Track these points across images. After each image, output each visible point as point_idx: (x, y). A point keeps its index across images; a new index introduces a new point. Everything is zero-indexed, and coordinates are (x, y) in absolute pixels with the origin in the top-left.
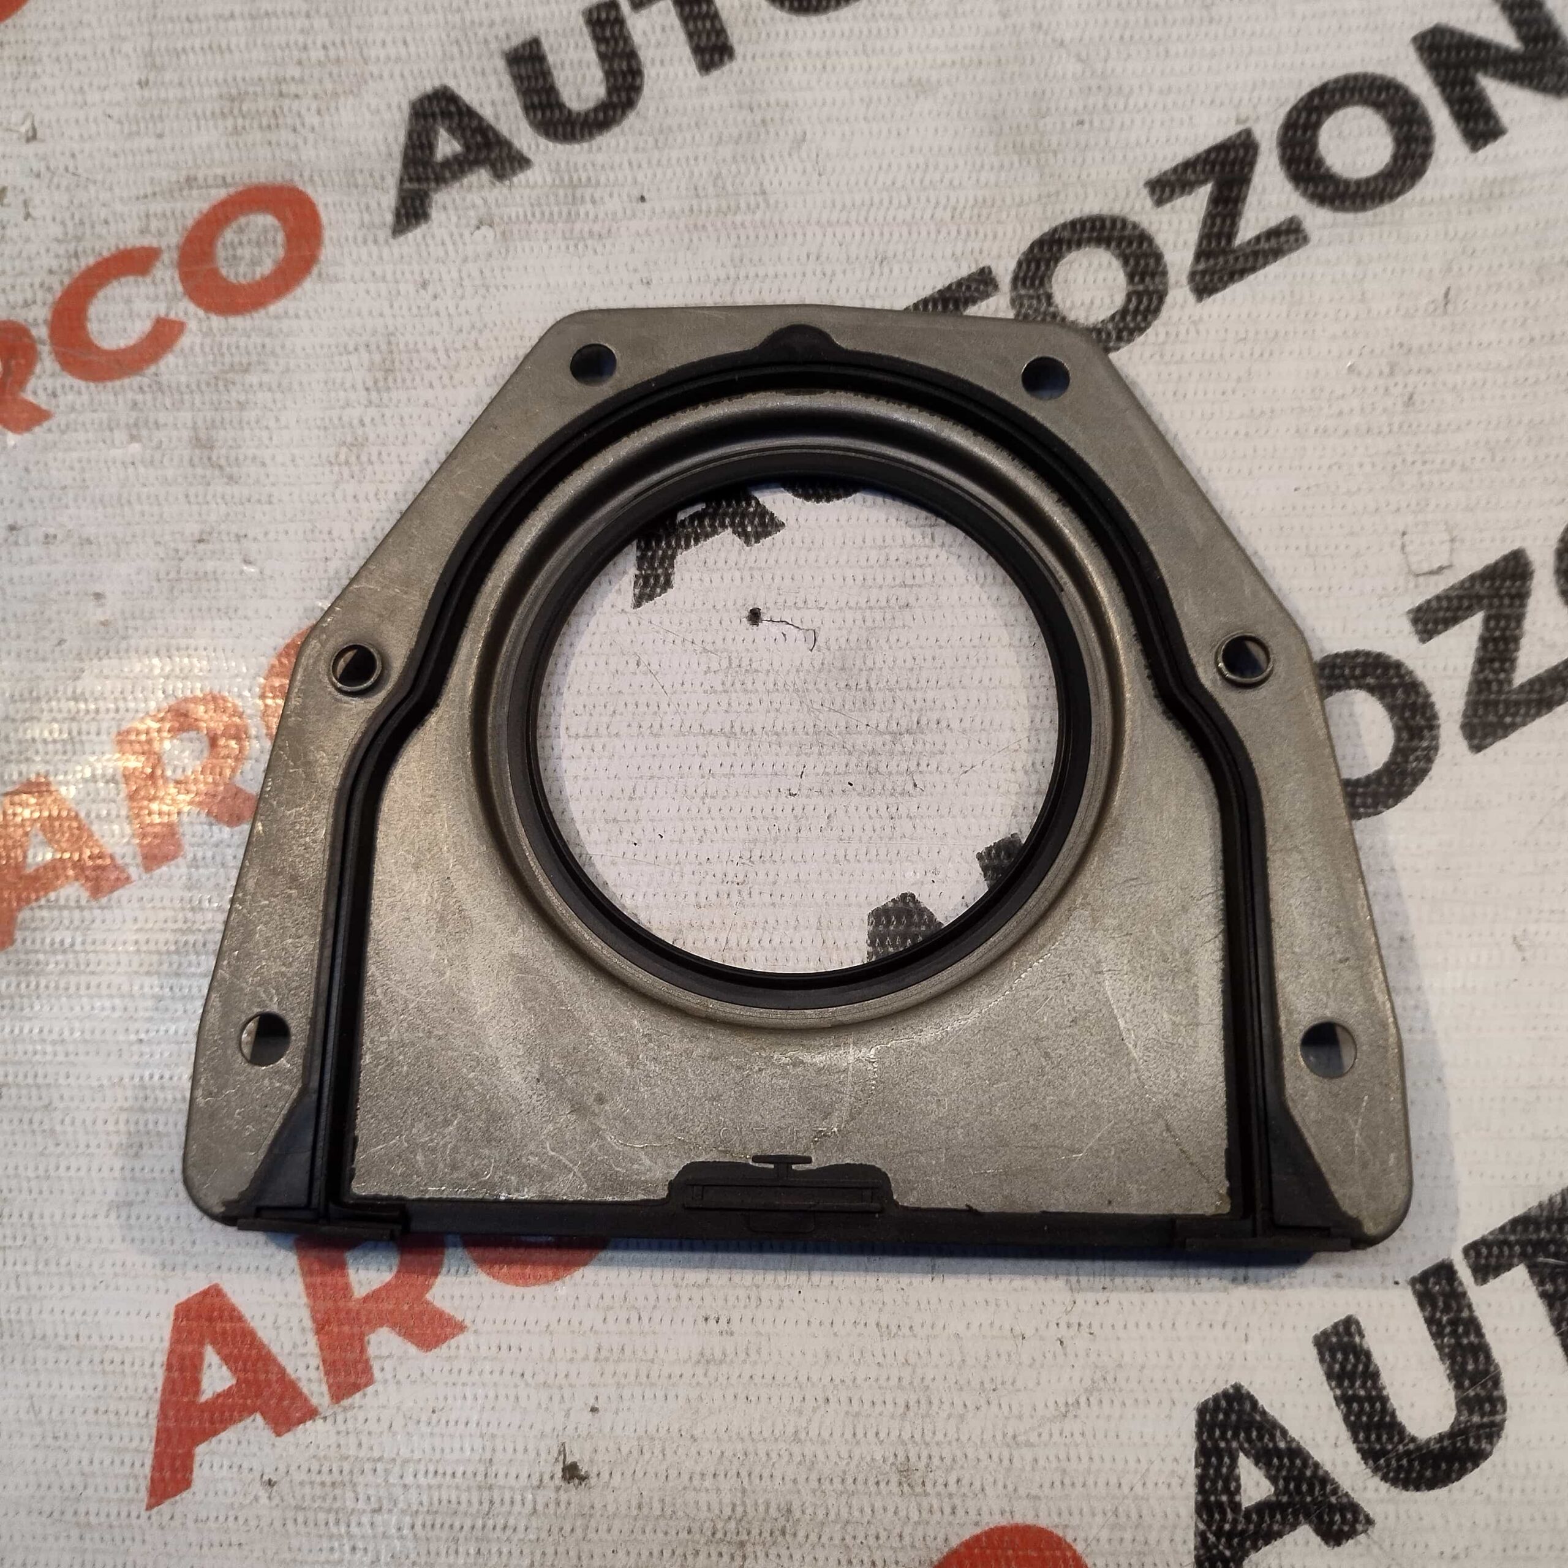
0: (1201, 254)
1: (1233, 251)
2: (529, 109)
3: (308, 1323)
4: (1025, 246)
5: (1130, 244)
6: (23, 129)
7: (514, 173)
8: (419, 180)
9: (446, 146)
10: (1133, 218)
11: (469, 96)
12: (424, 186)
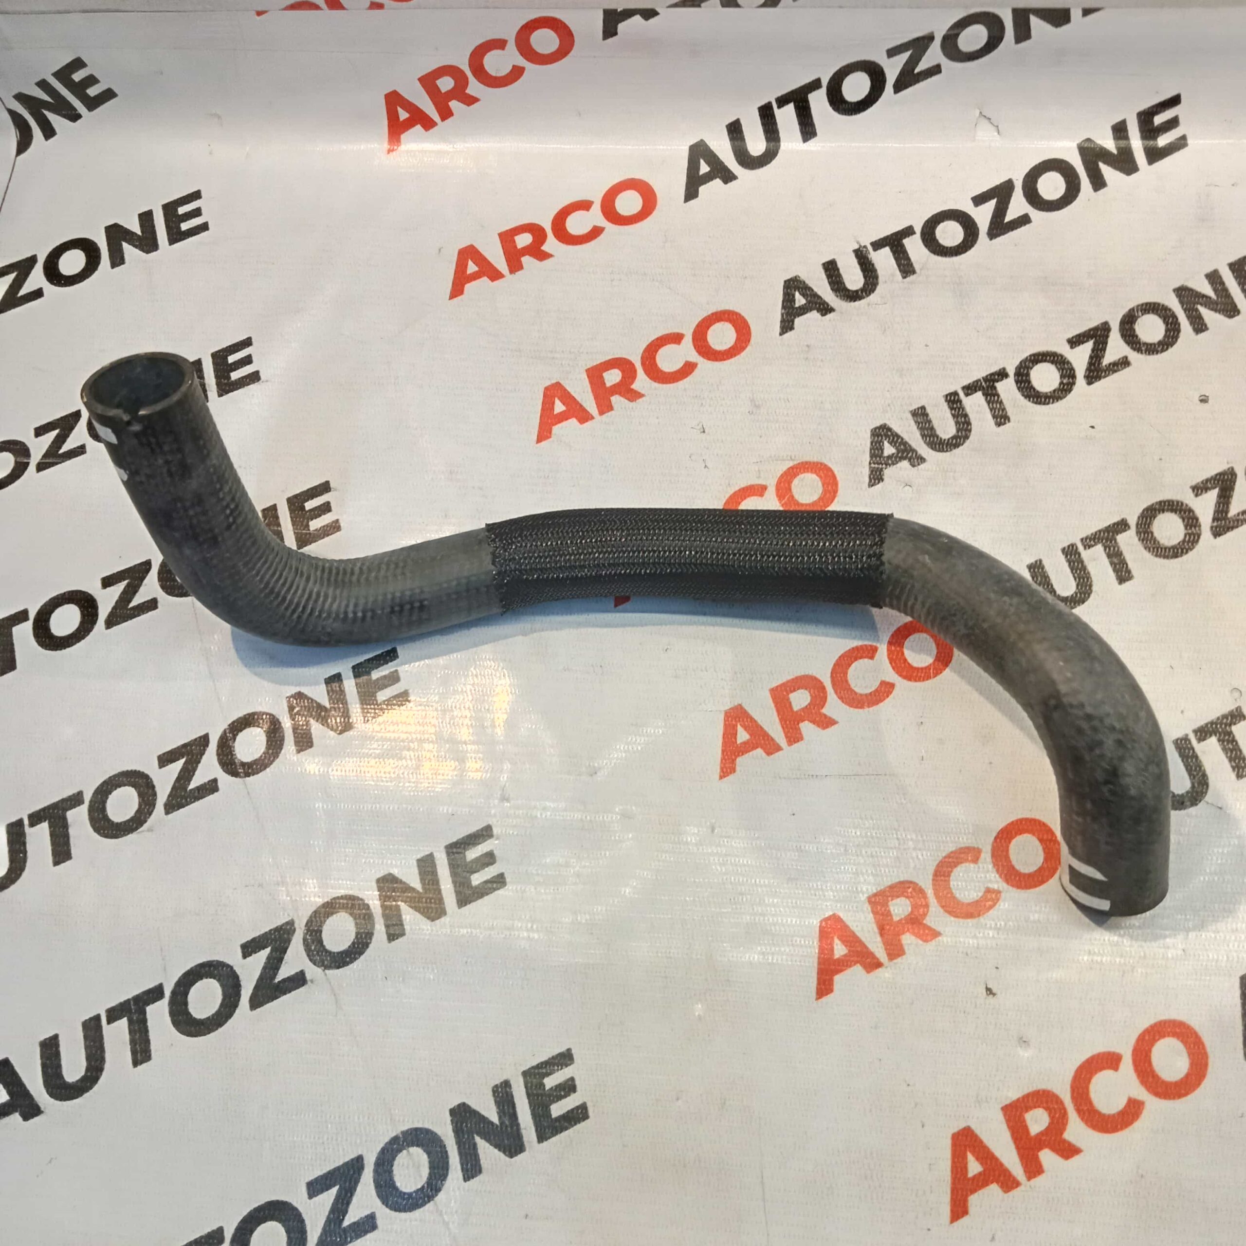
0: (1214, 520)
1: (1228, 519)
2: (923, 436)
3: (876, 930)
4: (1141, 511)
5: (1185, 513)
6: (699, 427)
7: (919, 465)
8: (878, 464)
9: (889, 450)
10: (1186, 501)
11: (896, 428)
12: (880, 466)
